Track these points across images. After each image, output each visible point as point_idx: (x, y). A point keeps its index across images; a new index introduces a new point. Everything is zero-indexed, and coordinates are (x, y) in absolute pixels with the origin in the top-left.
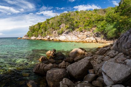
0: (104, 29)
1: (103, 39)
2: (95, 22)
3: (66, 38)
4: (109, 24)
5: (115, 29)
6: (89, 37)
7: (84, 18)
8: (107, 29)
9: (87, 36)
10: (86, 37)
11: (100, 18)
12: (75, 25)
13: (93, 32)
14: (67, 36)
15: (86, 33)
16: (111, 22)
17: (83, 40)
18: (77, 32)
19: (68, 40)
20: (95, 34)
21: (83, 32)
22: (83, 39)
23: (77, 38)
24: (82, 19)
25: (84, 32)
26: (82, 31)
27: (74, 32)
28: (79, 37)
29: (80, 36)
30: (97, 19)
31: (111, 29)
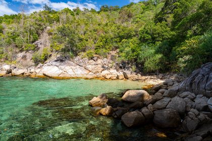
0: (138, 55)
1: (135, 73)
2: (116, 40)
3: (61, 71)
4: (147, 46)
5: (160, 56)
6: (108, 69)
7: (95, 30)
8: (143, 55)
9: (103, 67)
10: (102, 69)
11: (126, 32)
12: (78, 44)
13: (112, 59)
14: (63, 67)
15: (99, 61)
16: (149, 41)
17: (98, 74)
18: (82, 58)
19: (68, 76)
20: (117, 64)
21: (95, 58)
22: (98, 72)
23: (86, 72)
24: (90, 33)
25: (97, 60)
26: (92, 58)
27: (76, 59)
28: (90, 70)
29: (90, 67)
30: (118, 34)
31: (151, 55)
